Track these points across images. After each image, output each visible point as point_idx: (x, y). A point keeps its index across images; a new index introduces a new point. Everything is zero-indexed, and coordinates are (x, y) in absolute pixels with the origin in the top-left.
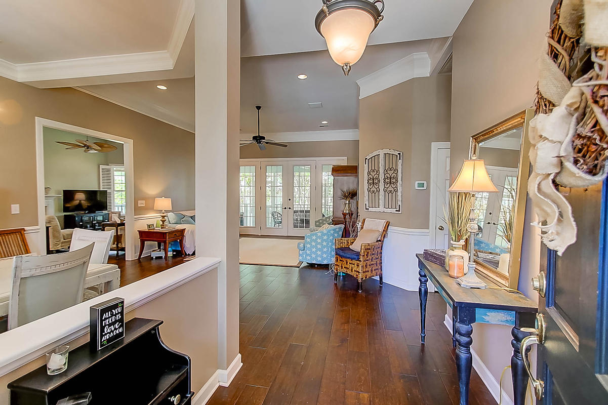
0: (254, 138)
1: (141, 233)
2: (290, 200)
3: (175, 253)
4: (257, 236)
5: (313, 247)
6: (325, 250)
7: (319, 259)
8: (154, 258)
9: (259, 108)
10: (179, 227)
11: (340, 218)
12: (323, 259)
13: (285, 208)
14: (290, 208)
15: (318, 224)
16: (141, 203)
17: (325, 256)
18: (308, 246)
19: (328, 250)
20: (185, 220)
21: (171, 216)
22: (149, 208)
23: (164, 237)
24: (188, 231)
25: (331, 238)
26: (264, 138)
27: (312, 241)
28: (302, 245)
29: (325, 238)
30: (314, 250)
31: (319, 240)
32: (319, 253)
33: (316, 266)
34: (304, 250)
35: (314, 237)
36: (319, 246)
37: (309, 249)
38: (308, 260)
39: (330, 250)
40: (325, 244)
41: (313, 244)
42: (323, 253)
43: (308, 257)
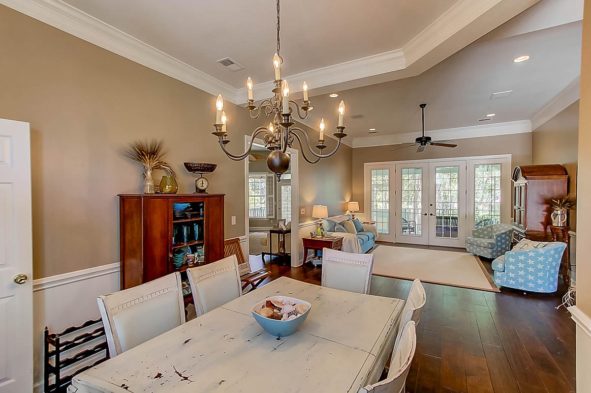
0: (418, 140)
1: (305, 241)
2: (431, 205)
4: (391, 244)
5: (521, 269)
6: (541, 274)
7: (531, 285)
8: (316, 266)
9: (423, 106)
11: (539, 232)
12: (537, 285)
13: (426, 214)
14: (431, 215)
15: (476, 234)
16: (303, 211)
17: (540, 282)
18: (512, 267)
19: (545, 276)
20: (339, 228)
21: (325, 224)
22: (308, 216)
23: (330, 245)
25: (550, 260)
26: (429, 139)
27: (518, 261)
28: (500, 266)
29: (541, 259)
30: (522, 273)
31: (531, 262)
32: (530, 277)
33: (525, 293)
34: (504, 271)
35: (522, 258)
36: (531, 269)
37: (513, 271)
38: (512, 284)
39: (548, 275)
40: (540, 266)
41: (521, 265)
42: (537, 278)
43: (511, 282)
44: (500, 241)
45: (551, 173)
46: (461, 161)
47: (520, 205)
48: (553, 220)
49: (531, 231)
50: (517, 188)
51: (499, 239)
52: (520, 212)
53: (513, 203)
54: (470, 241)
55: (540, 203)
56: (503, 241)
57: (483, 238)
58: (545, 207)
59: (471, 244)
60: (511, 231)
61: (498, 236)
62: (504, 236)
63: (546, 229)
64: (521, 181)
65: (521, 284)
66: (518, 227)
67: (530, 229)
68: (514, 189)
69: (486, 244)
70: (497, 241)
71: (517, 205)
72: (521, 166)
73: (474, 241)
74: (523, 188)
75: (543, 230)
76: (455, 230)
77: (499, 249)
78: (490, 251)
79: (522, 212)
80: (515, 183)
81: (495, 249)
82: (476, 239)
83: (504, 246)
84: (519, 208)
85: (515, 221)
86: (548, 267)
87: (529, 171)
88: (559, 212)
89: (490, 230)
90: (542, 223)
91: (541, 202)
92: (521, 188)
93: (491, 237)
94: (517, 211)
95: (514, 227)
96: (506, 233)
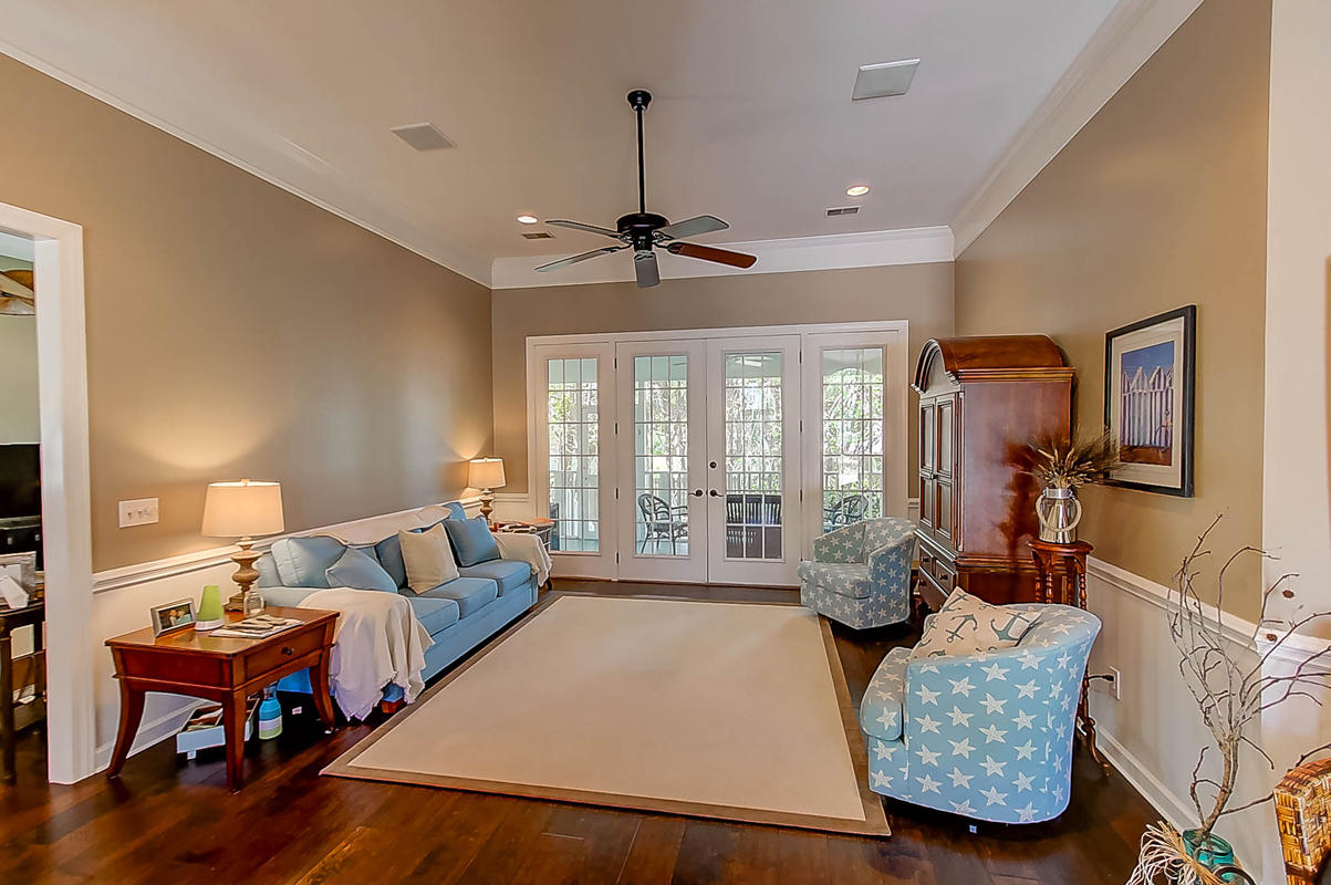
0: (625, 224)
1: (123, 653)
2: (713, 465)
3: (297, 711)
4: (607, 588)
5: (960, 733)
6: (1026, 751)
7: (993, 797)
8: (191, 757)
9: (639, 99)
10: (319, 601)
12: (1019, 798)
13: (699, 493)
14: (713, 493)
15: (825, 550)
16: (136, 512)
17: (1023, 782)
19: (1038, 755)
20: (341, 571)
21: (287, 554)
22: (181, 527)
23: (221, 676)
24: (352, 621)
26: (660, 221)
27: (949, 701)
28: (889, 719)
29: (1028, 690)
30: (962, 748)
31: (993, 705)
32: (993, 767)
33: (973, 829)
34: (902, 738)
35: (962, 687)
36: (994, 734)
37: (932, 741)
38: (927, 793)
39: (1048, 750)
40: (1024, 720)
41: (959, 717)
42: (1015, 766)
43: (929, 784)
44: (885, 575)
45: (1026, 360)
46: (784, 336)
47: (940, 468)
48: (1042, 518)
49: (972, 555)
50: (929, 412)
51: (882, 567)
52: (939, 488)
53: (916, 456)
54: (809, 576)
55: (997, 461)
56: (892, 573)
57: (842, 561)
58: (1010, 473)
59: (812, 583)
60: (910, 542)
61: (879, 560)
62: (893, 557)
63: (1013, 546)
64: (943, 388)
65: (962, 793)
66: (934, 536)
67: (969, 549)
68: (917, 417)
69: (848, 586)
70: (877, 574)
71: (929, 465)
72: (939, 338)
73: (820, 575)
74: (947, 410)
75: (1006, 552)
76: (775, 537)
77: (882, 598)
78: (858, 606)
79: (946, 490)
80: (923, 395)
81: (871, 600)
82: (823, 568)
83: (894, 588)
84: (936, 477)
85: (923, 516)
86: (1050, 719)
87: (965, 356)
88: (1059, 494)
89: (858, 536)
90: (1003, 527)
91: (1000, 455)
92: (940, 410)
93: (861, 559)
94: (928, 483)
95: (920, 533)
96: (897, 549)
